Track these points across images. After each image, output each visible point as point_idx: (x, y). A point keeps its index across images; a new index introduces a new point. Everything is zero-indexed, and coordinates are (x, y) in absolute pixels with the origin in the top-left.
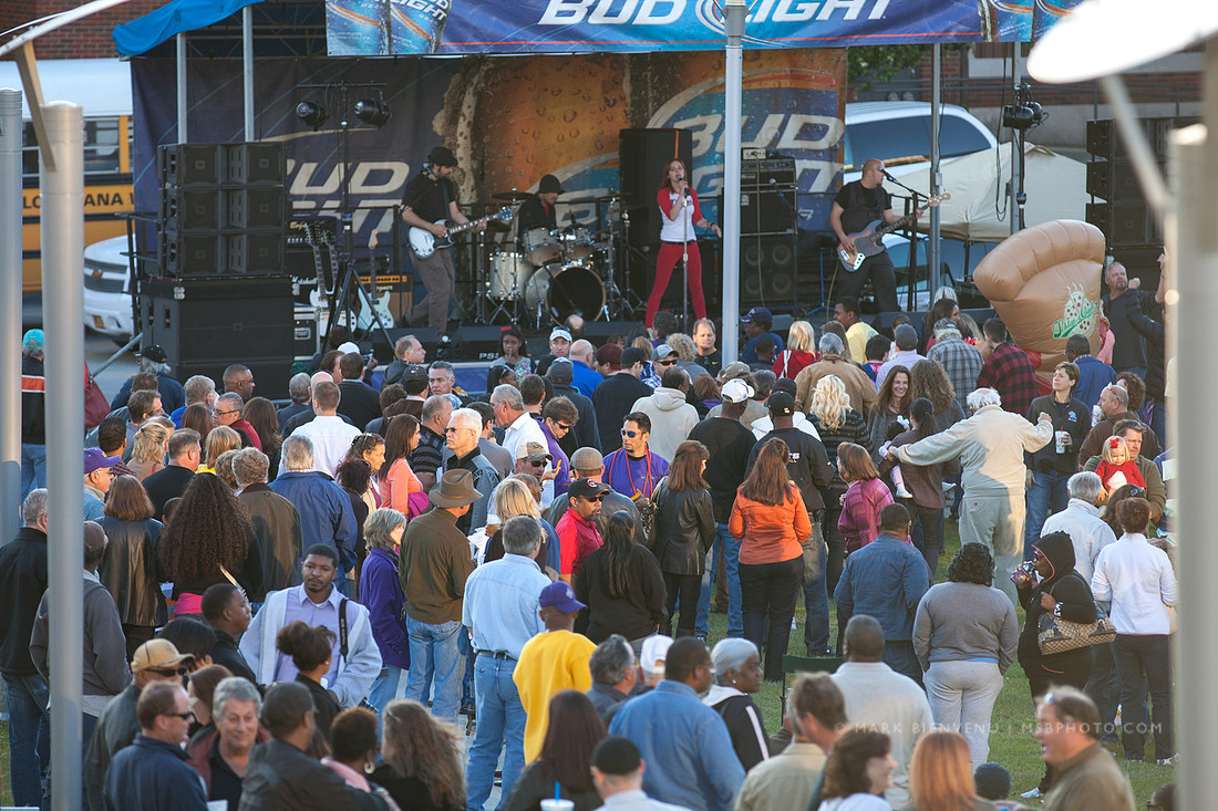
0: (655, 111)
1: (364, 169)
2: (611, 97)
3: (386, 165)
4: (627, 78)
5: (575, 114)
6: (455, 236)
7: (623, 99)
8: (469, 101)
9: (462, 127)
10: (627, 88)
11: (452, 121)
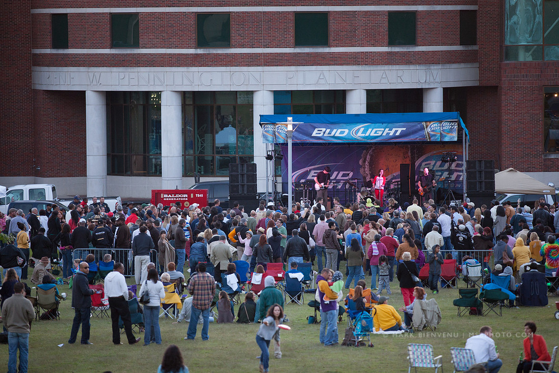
0: (417, 160)
1: (341, 173)
2: (406, 156)
3: (347, 172)
4: (410, 151)
5: (396, 160)
6: (325, 187)
7: (408, 156)
8: (368, 157)
9: (367, 163)
10: (410, 154)
11: (364, 162)
